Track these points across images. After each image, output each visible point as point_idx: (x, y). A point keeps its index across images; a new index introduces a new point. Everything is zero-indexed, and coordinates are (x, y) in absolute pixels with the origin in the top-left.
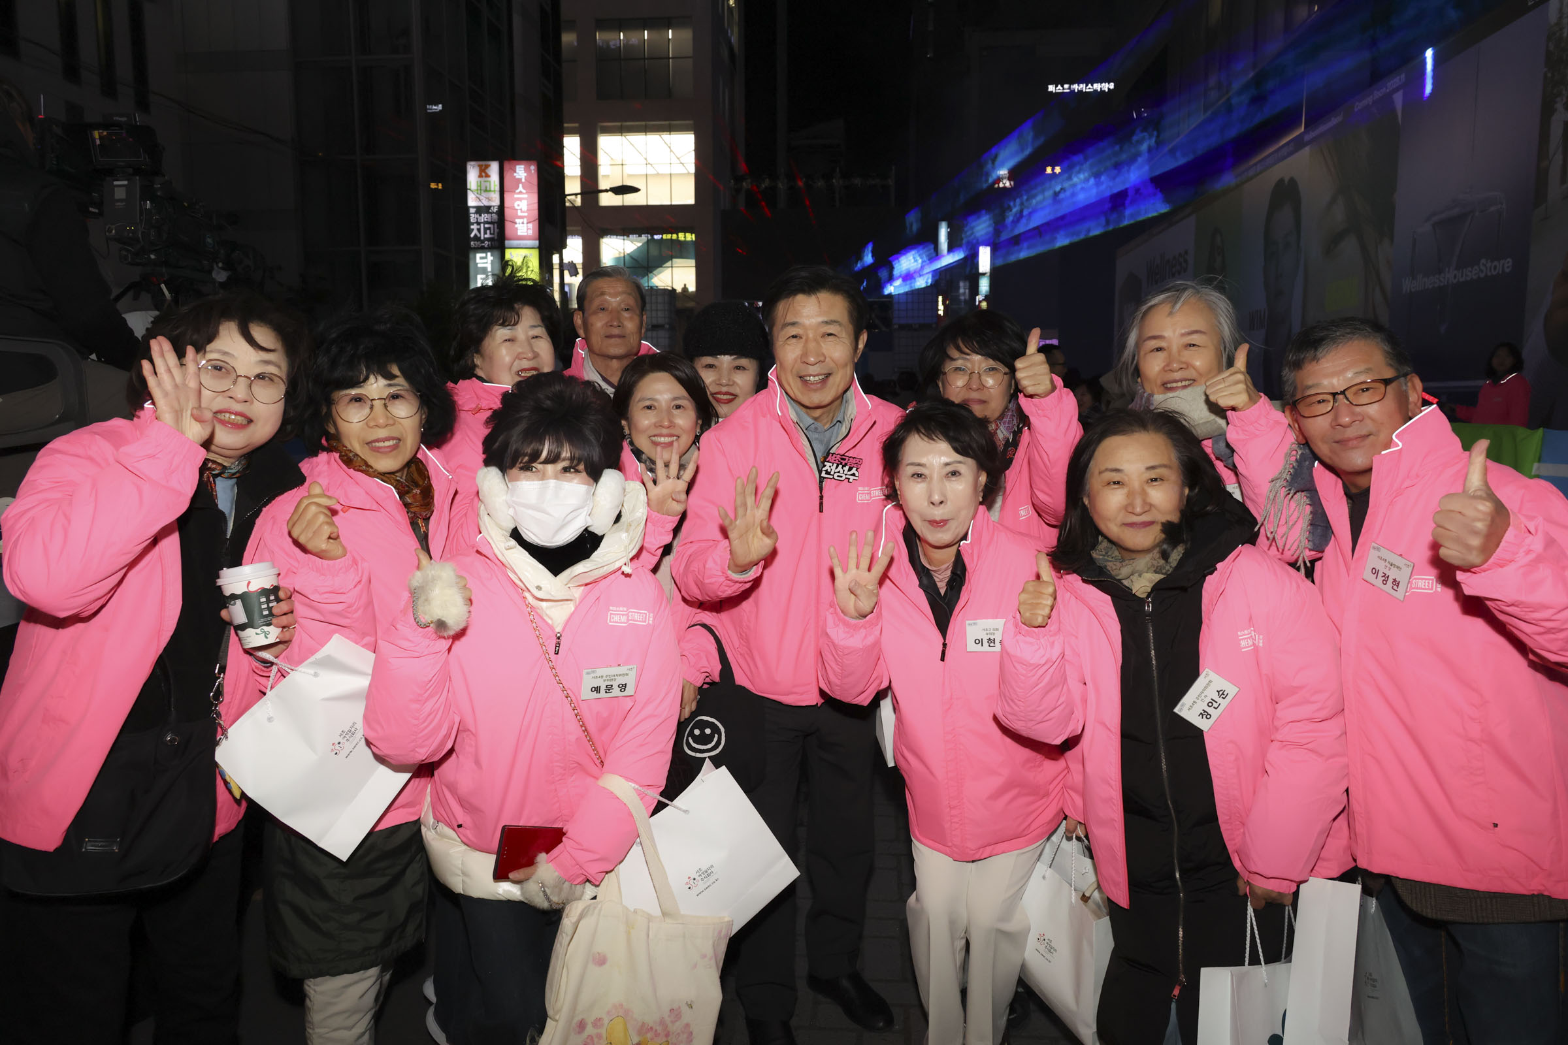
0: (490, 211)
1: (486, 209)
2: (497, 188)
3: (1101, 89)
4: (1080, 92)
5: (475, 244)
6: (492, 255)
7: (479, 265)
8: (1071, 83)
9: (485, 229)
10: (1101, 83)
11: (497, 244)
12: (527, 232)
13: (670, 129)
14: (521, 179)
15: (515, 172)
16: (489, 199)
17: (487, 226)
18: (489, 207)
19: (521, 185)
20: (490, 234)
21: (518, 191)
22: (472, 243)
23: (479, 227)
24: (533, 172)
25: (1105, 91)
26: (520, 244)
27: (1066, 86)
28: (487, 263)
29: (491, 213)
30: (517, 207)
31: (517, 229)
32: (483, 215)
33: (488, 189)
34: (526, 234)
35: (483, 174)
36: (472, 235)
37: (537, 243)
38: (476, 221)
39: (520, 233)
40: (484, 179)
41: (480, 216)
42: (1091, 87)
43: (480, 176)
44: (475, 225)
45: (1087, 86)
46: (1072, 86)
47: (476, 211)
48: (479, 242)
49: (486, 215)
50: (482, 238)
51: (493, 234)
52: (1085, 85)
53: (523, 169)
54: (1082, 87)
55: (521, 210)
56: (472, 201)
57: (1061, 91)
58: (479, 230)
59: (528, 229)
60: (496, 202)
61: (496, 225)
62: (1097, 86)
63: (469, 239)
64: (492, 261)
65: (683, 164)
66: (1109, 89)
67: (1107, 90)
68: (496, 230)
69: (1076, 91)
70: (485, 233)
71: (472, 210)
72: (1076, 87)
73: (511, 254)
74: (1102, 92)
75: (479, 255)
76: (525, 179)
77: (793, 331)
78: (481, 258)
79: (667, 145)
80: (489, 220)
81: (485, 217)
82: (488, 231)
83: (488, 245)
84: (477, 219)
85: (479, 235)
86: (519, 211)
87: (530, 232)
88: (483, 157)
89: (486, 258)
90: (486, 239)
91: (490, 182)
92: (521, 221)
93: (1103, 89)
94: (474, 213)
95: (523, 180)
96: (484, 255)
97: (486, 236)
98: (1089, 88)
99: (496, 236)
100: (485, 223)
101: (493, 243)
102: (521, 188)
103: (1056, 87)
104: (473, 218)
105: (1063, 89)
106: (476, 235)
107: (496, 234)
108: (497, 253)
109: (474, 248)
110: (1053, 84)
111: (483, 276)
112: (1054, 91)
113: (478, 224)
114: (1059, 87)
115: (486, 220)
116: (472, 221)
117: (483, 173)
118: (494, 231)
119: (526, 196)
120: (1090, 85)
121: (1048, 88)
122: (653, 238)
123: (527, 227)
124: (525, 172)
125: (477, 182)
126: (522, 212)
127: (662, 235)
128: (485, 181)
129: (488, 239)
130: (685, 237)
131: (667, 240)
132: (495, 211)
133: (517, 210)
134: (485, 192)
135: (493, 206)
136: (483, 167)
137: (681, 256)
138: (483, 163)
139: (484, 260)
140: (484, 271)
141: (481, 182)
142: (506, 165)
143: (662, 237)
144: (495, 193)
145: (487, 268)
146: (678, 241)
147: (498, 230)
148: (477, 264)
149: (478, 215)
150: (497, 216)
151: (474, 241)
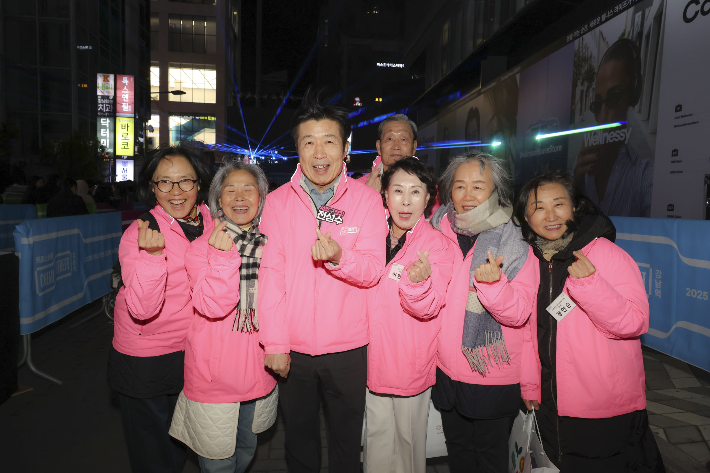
1: (107, 97)
2: (113, 87)
3: (399, 66)
4: (390, 67)
5: (100, 114)
6: (109, 120)
8: (387, 63)
9: (106, 107)
10: (399, 64)
11: (112, 114)
12: (128, 110)
13: (204, 68)
14: (125, 84)
15: (123, 80)
16: (108, 93)
17: (107, 105)
19: (125, 87)
20: (109, 109)
21: (123, 90)
23: (103, 105)
24: (132, 81)
26: (124, 115)
27: (384, 64)
28: (106, 123)
29: (110, 99)
30: (123, 97)
31: (123, 108)
32: (105, 100)
33: (108, 87)
34: (127, 111)
35: (106, 80)
36: (99, 109)
37: (133, 115)
38: (101, 102)
39: (124, 110)
40: (106, 82)
41: (104, 100)
42: (395, 65)
43: (104, 81)
45: (393, 64)
46: (387, 64)
47: (101, 98)
48: (103, 113)
49: (107, 100)
50: (104, 111)
51: (110, 109)
53: (127, 79)
54: (391, 65)
55: (125, 98)
56: (99, 93)
57: (382, 66)
58: (103, 107)
59: (128, 108)
60: (112, 94)
61: (112, 105)
62: (397, 65)
63: (97, 111)
64: (109, 122)
65: (210, 84)
66: (402, 67)
67: (401, 67)
68: (112, 108)
69: (389, 66)
70: (106, 109)
71: (99, 97)
72: (389, 65)
73: (119, 119)
75: (102, 120)
76: (128, 84)
77: (309, 140)
78: (103, 121)
79: (203, 75)
80: (108, 103)
81: (106, 101)
82: (108, 108)
83: (107, 115)
84: (102, 102)
85: (102, 110)
86: (124, 100)
87: (130, 110)
88: (106, 71)
89: (106, 121)
90: (106, 112)
91: (109, 84)
92: (125, 104)
93: (400, 67)
94: (100, 99)
95: (127, 84)
96: (105, 119)
98: (394, 66)
99: (112, 111)
100: (106, 104)
101: (110, 114)
102: (125, 88)
103: (380, 64)
105: (383, 65)
106: (101, 109)
108: (112, 119)
109: (100, 116)
110: (379, 63)
111: (105, 130)
112: (379, 66)
113: (103, 104)
114: (382, 64)
115: (106, 102)
119: (128, 92)
121: (377, 64)
122: (195, 118)
123: (128, 107)
124: (128, 81)
125: (102, 84)
126: (125, 100)
127: (200, 117)
128: (106, 84)
129: (108, 112)
130: (211, 119)
131: (202, 119)
132: (111, 99)
133: (123, 99)
134: (106, 89)
135: (111, 96)
136: (106, 77)
137: (209, 127)
138: (106, 75)
139: (105, 122)
140: (105, 127)
141: (104, 84)
142: (118, 76)
143: (200, 118)
144: (112, 90)
145: (106, 126)
146: (207, 120)
147: (113, 108)
148: (101, 124)
149: (102, 100)
150: (112, 101)
151: (100, 112)
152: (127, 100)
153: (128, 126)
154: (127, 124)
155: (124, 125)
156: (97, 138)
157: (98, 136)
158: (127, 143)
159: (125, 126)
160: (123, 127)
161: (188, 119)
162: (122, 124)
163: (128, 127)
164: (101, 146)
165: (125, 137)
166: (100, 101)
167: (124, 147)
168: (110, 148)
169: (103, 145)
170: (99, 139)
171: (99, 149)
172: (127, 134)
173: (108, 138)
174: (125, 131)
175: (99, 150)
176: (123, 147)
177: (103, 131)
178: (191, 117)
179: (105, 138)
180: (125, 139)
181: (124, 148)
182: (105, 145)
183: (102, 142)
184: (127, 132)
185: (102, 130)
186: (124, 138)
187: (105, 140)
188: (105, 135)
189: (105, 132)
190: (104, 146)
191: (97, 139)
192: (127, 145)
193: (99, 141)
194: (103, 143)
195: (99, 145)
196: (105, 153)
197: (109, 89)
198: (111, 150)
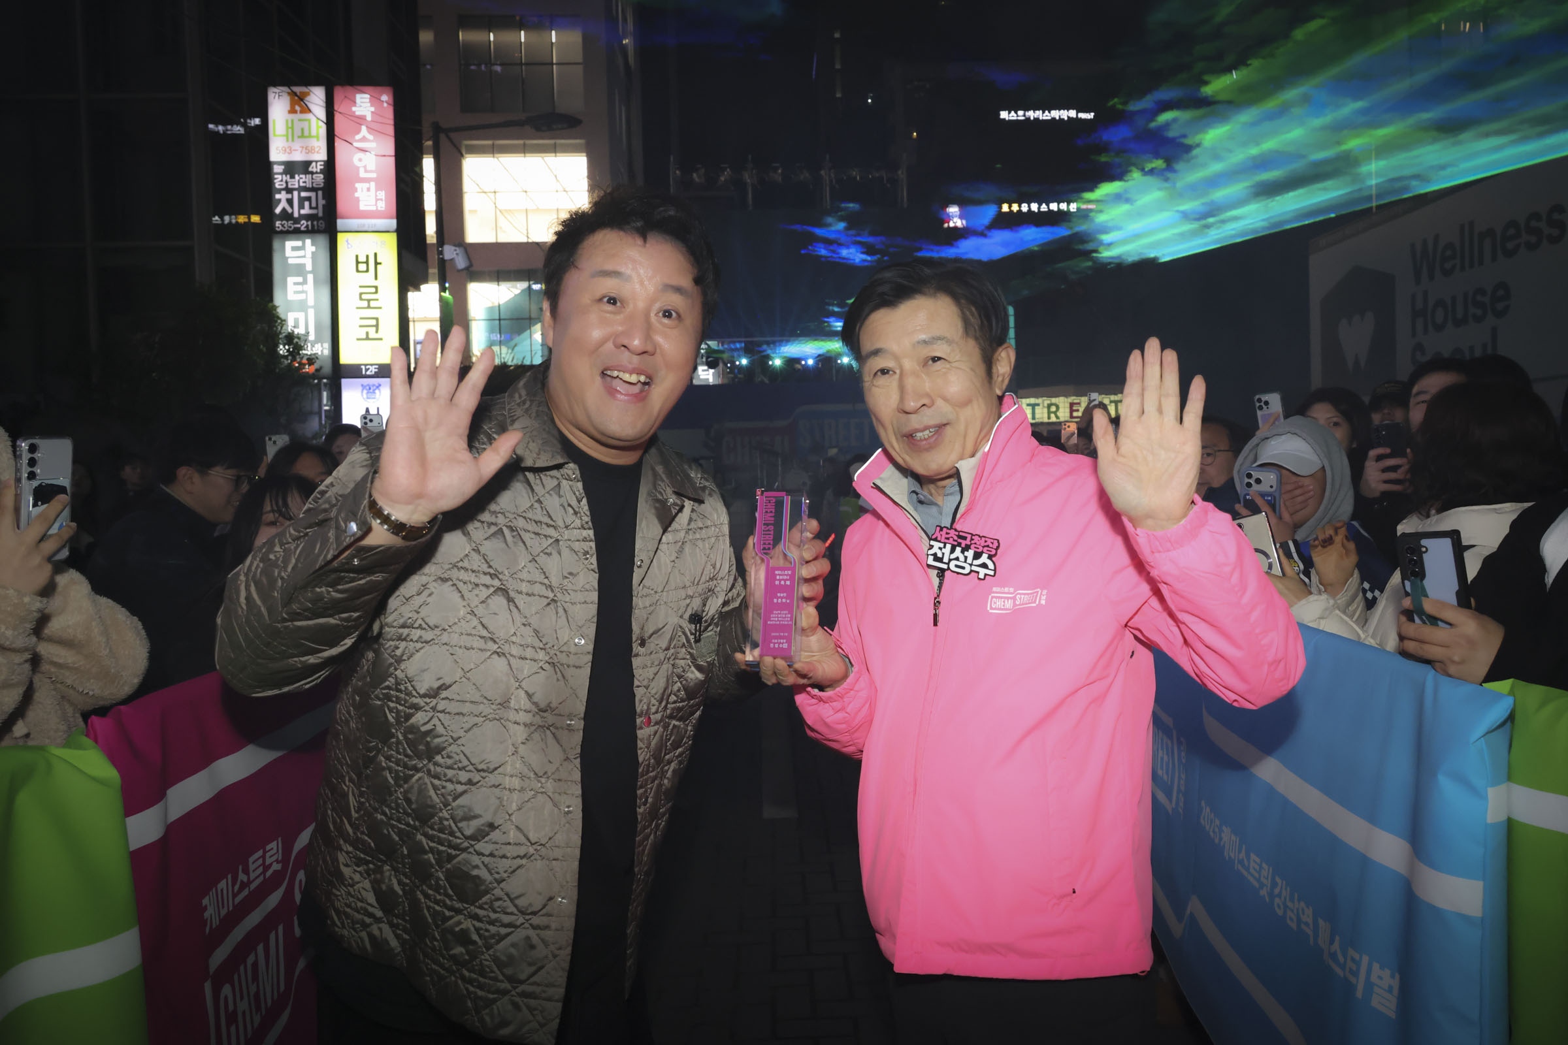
0: (310, 169)
1: (305, 167)
2: (323, 132)
3: (1060, 117)
4: (1037, 119)
5: (283, 225)
6: (313, 244)
7: (290, 261)
8: (1026, 109)
9: (302, 201)
10: (1059, 110)
11: (322, 224)
12: (376, 205)
14: (365, 116)
15: (354, 104)
16: (309, 150)
17: (303, 194)
18: (307, 164)
19: (364, 127)
20: (311, 208)
21: (358, 137)
22: (278, 223)
23: (289, 196)
24: (386, 105)
25: (1063, 119)
26: (364, 225)
27: (1021, 113)
28: (304, 257)
29: (312, 173)
30: (357, 163)
31: (358, 200)
32: (297, 177)
33: (306, 133)
34: (374, 208)
35: (297, 108)
36: (278, 210)
37: (393, 223)
38: (284, 186)
39: (363, 207)
40: (299, 116)
41: (292, 177)
42: (1049, 114)
43: (292, 111)
45: (1043, 112)
46: (1027, 113)
47: (284, 169)
48: (290, 222)
49: (303, 176)
50: (296, 215)
51: (316, 208)
52: (1041, 111)
53: (368, 100)
54: (1039, 113)
55: (365, 167)
56: (278, 152)
57: (1015, 118)
58: (290, 202)
59: (377, 200)
60: (322, 155)
61: (320, 193)
62: (1055, 114)
63: (272, 216)
64: (313, 253)
66: (1068, 117)
67: (1066, 119)
68: (322, 202)
69: (1032, 118)
70: (301, 206)
71: (278, 169)
72: (1031, 114)
73: (348, 240)
74: (1061, 120)
75: (289, 244)
76: (373, 118)
78: (294, 249)
80: (309, 185)
81: (300, 180)
82: (307, 204)
83: (307, 226)
84: (287, 182)
85: (290, 210)
86: (361, 171)
87: (382, 206)
88: (295, 79)
89: (303, 248)
90: (302, 217)
91: (309, 121)
92: (366, 185)
94: (281, 174)
95: (369, 118)
96: (299, 243)
97: (302, 212)
98: (1046, 116)
99: (320, 212)
100: (301, 189)
101: (315, 223)
102: (364, 132)
103: (1009, 113)
104: (279, 181)
105: (1018, 116)
106: (284, 210)
107: (320, 208)
108: (323, 240)
109: (282, 232)
110: (1005, 110)
111: (300, 279)
112: (1007, 119)
113: (289, 191)
114: (1013, 113)
115: (302, 184)
116: (277, 186)
117: (299, 104)
118: (317, 204)
119: (373, 145)
120: (1047, 112)
121: (999, 115)
123: (376, 196)
124: (371, 106)
125: (287, 121)
126: (366, 171)
128: (300, 120)
129: (308, 217)
132: (319, 171)
133: (358, 168)
134: (299, 137)
135: (317, 162)
136: (297, 96)
138: (297, 89)
139: (299, 253)
140: (300, 270)
141: (292, 121)
142: (339, 92)
144: (318, 140)
145: (303, 266)
147: (324, 202)
148: (286, 258)
149: (288, 176)
150: (322, 176)
151: (282, 221)
152: (371, 171)
153: (378, 261)
154: (376, 254)
155: (365, 260)
156: (275, 308)
157: (277, 299)
158: (377, 319)
159: (367, 262)
160: (362, 267)
161: (518, 289)
162: (357, 256)
163: (377, 263)
164: (289, 333)
165: (369, 301)
166: (282, 181)
167: (367, 333)
168: (319, 339)
169: (296, 331)
170: (281, 311)
171: (281, 347)
172: (376, 287)
173: (311, 307)
174: (368, 278)
175: (282, 350)
176: (364, 337)
177: (295, 284)
178: (523, 284)
179: (302, 306)
180: (369, 307)
181: (367, 338)
182: (300, 331)
183: (290, 324)
184: (375, 283)
185: (291, 280)
186: (365, 304)
187: (301, 316)
188: (302, 297)
189: (299, 288)
190: (298, 334)
191: (275, 310)
192: (377, 326)
193: (282, 316)
194: (296, 325)
195: (280, 333)
196: (302, 358)
197: (310, 136)
198: (322, 346)
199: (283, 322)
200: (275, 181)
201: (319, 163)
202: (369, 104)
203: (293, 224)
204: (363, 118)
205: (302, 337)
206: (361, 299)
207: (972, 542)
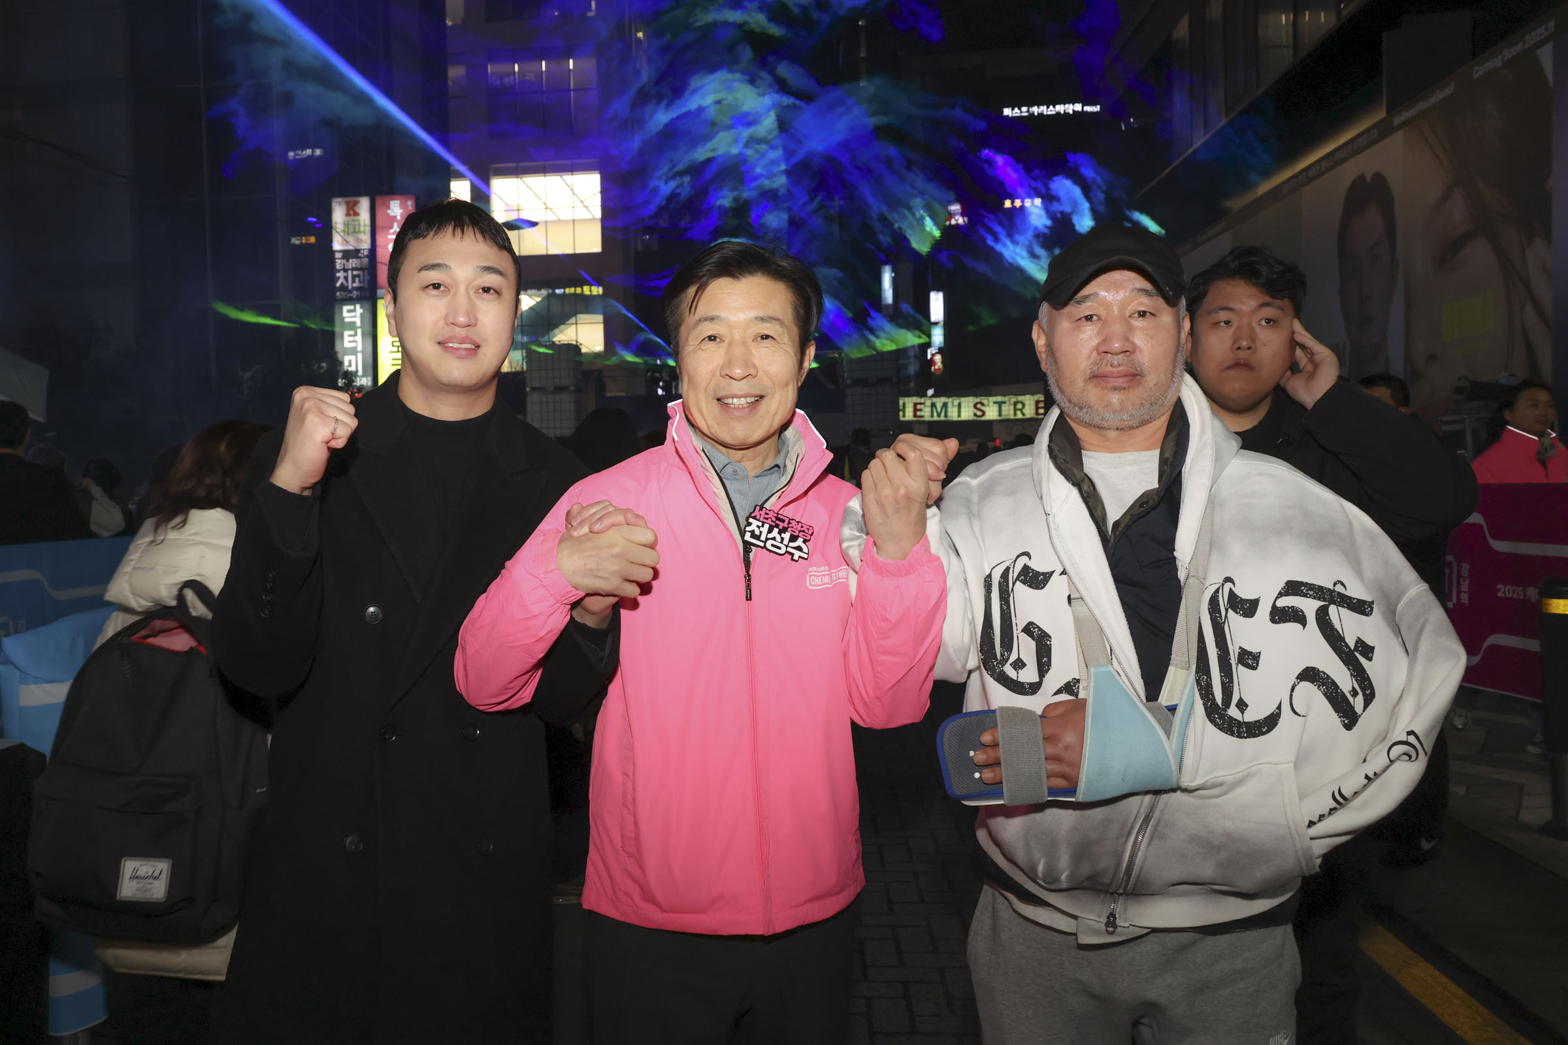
0: (359, 255)
1: (356, 254)
2: (368, 229)
5: (341, 295)
6: (361, 307)
7: (347, 320)
9: (354, 277)
11: (367, 294)
13: (572, 169)
15: (389, 207)
16: (359, 241)
17: (355, 273)
18: (357, 251)
20: (360, 282)
22: (338, 294)
23: (346, 274)
28: (355, 317)
29: (361, 258)
32: (351, 261)
33: (357, 230)
35: (351, 212)
36: (338, 284)
38: (342, 267)
40: (353, 217)
41: (348, 261)
43: (348, 214)
44: (342, 272)
47: (342, 256)
48: (346, 292)
49: (354, 260)
50: (350, 287)
51: (363, 282)
53: (397, 204)
56: (337, 245)
58: (346, 278)
60: (366, 245)
61: (366, 272)
63: (335, 289)
64: (361, 314)
65: (586, 207)
68: (367, 278)
70: (353, 281)
71: (338, 255)
75: (346, 308)
78: (349, 311)
79: (569, 186)
80: (358, 266)
81: (353, 263)
82: (357, 279)
83: (357, 295)
84: (344, 265)
85: (346, 284)
88: (350, 192)
89: (354, 310)
90: (354, 289)
91: (359, 221)
94: (340, 258)
96: (352, 307)
97: (355, 285)
99: (366, 286)
100: (353, 269)
101: (363, 293)
104: (339, 264)
106: (342, 284)
107: (366, 282)
108: (367, 305)
109: (340, 300)
111: (352, 333)
115: (354, 266)
116: (337, 267)
118: (364, 279)
122: (554, 293)
124: (401, 209)
125: (344, 221)
127: (564, 289)
128: (353, 221)
129: (357, 289)
130: (591, 291)
131: (570, 295)
132: (365, 255)
134: (352, 233)
135: (364, 250)
136: (351, 204)
137: (587, 312)
138: (351, 199)
139: (352, 314)
140: (352, 326)
141: (347, 221)
142: (381, 201)
143: (564, 292)
144: (365, 233)
145: (354, 323)
146: (582, 295)
148: (344, 318)
149: (345, 260)
150: (367, 260)
151: (340, 291)
156: (336, 353)
157: (338, 348)
161: (539, 297)
164: (345, 371)
166: (341, 264)
168: (364, 375)
169: (349, 369)
170: (339, 355)
171: (340, 380)
173: (359, 352)
177: (350, 336)
178: (544, 292)
179: (353, 351)
182: (353, 369)
183: (346, 363)
185: (346, 333)
187: (353, 358)
188: (354, 345)
189: (352, 339)
190: (351, 371)
191: (336, 355)
193: (340, 359)
194: (350, 365)
195: (339, 371)
196: (353, 389)
197: (359, 232)
198: (367, 379)
199: (342, 363)
200: (337, 264)
201: (365, 251)
202: (398, 208)
203: (349, 293)
204: (395, 217)
205: (354, 374)
206: (393, 346)
207: (790, 525)
